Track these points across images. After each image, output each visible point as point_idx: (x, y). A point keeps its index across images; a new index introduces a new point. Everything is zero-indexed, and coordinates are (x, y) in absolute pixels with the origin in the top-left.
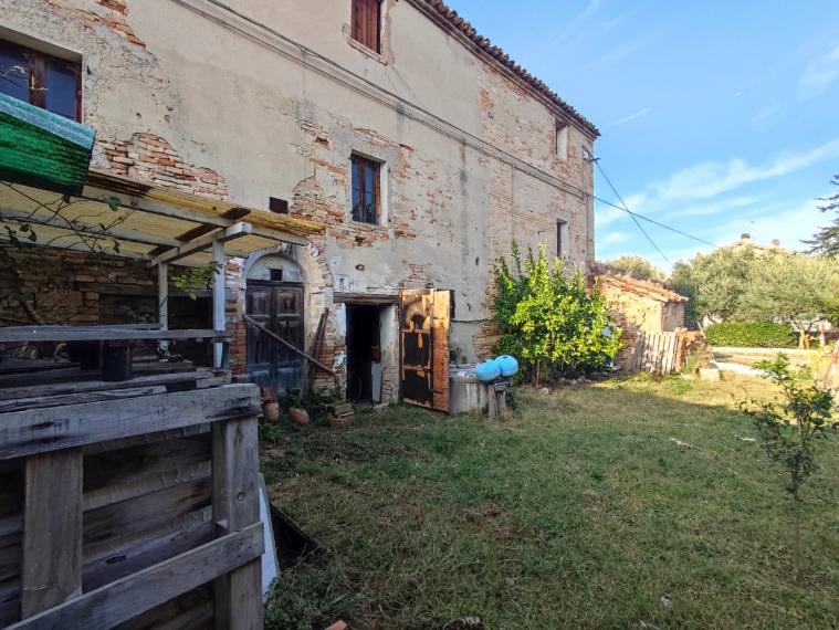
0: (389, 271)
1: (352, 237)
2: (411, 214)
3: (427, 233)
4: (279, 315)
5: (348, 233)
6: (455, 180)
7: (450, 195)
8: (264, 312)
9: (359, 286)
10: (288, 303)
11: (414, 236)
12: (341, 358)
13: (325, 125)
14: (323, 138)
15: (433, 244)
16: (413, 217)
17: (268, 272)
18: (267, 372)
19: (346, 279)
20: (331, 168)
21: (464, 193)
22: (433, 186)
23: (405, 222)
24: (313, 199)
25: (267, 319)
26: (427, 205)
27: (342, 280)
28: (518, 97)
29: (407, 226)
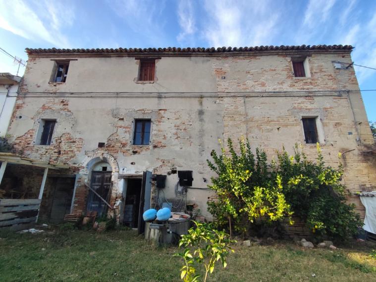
0: (148, 164)
1: (131, 152)
2: (163, 137)
3: (174, 143)
4: (105, 184)
5: (129, 150)
6: (195, 116)
7: (191, 123)
8: (99, 183)
9: (131, 171)
10: (108, 179)
11: (165, 146)
12: (119, 202)
13: (122, 113)
14: (122, 118)
15: (177, 148)
16: (165, 138)
17: (102, 168)
18: (97, 205)
19: (125, 169)
20: (124, 128)
21: (201, 120)
22: (178, 122)
23: (159, 141)
24: (116, 140)
25: (99, 185)
26: (174, 131)
27: (123, 169)
28: (248, 61)
29: (161, 142)
